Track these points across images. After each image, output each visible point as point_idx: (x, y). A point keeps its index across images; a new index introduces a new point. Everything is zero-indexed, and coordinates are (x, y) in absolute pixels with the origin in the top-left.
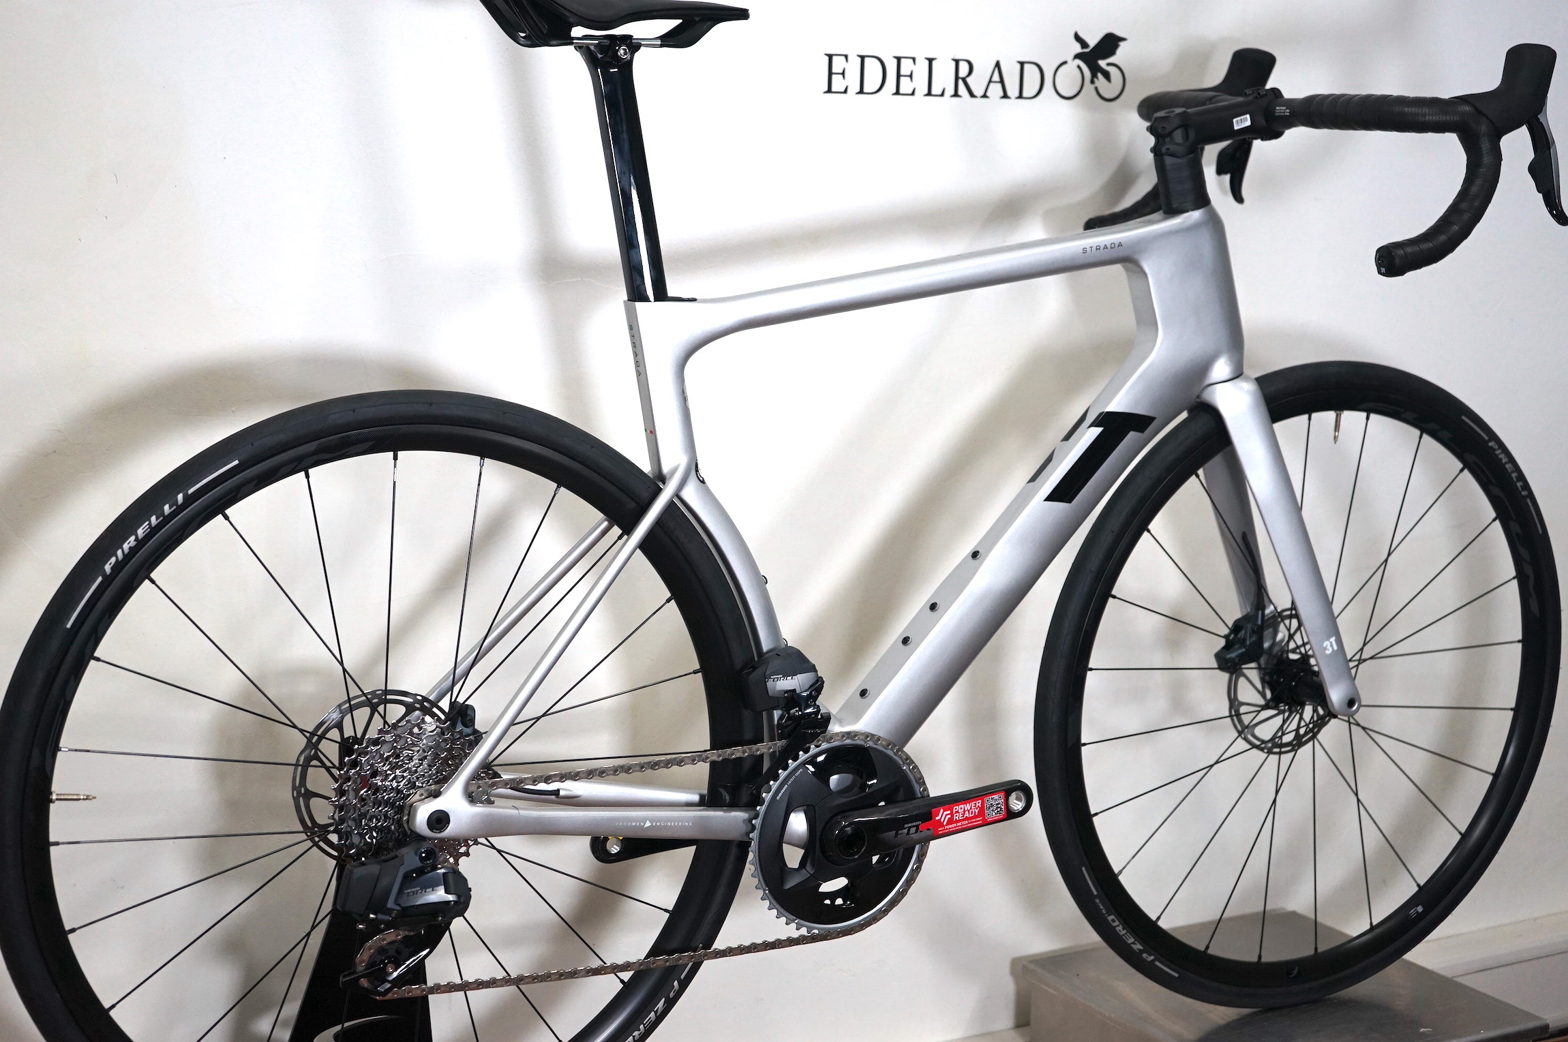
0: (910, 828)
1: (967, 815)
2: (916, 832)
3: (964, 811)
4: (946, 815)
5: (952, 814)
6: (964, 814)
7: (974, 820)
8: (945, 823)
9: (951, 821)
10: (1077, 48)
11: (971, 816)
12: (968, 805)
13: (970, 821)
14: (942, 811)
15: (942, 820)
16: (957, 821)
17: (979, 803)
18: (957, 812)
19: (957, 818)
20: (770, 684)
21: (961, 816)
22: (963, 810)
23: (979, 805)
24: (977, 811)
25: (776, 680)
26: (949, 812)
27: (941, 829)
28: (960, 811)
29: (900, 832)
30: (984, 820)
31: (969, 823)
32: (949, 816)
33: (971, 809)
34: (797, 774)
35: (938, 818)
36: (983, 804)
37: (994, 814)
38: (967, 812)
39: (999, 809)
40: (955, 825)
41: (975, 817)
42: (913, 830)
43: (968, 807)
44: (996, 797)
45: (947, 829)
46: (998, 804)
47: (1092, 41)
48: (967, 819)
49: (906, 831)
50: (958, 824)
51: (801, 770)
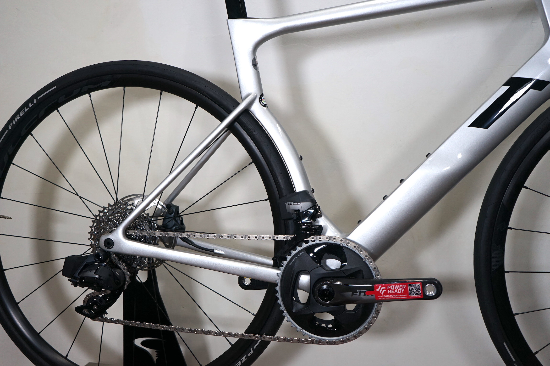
0: (360, 292)
1: (396, 291)
2: (365, 295)
3: (395, 289)
4: (383, 289)
5: (386, 289)
6: (394, 291)
7: (401, 295)
8: (382, 294)
9: (386, 293)
11: (399, 292)
12: (397, 286)
13: (398, 295)
14: (380, 286)
15: (380, 292)
16: (390, 294)
18: (390, 289)
19: (390, 292)
20: (287, 205)
21: (392, 291)
22: (393, 288)
23: (405, 287)
24: (403, 291)
25: (290, 204)
26: (385, 288)
27: (380, 296)
28: (392, 288)
29: (355, 293)
30: (408, 296)
31: (398, 296)
32: (385, 290)
33: (399, 288)
34: (301, 254)
35: (377, 290)
36: (407, 287)
37: (414, 294)
38: (396, 290)
39: (418, 292)
40: (389, 296)
41: (402, 293)
42: (362, 294)
43: (397, 287)
44: (415, 285)
45: (384, 297)
46: (417, 289)
48: (396, 294)
49: (358, 293)
50: (391, 296)
51: (303, 252)
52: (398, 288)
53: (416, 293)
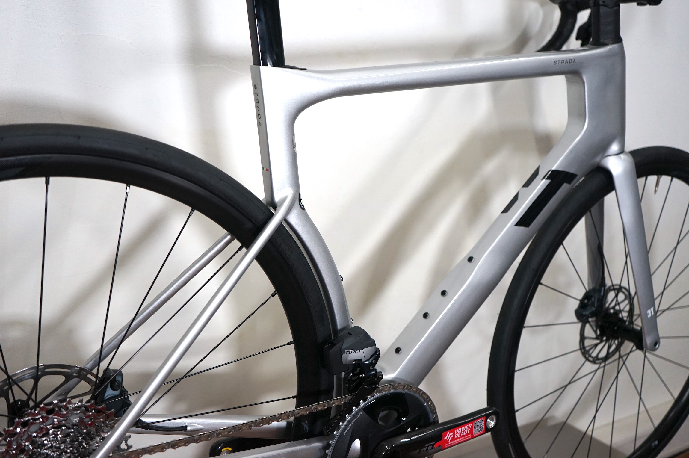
0: (428, 447)
1: (463, 434)
3: (461, 432)
5: (454, 435)
6: (461, 434)
7: (466, 437)
8: (449, 441)
9: (453, 439)
11: (465, 434)
12: (464, 427)
13: (464, 438)
14: (448, 433)
15: (448, 439)
16: (457, 439)
17: (470, 426)
18: (457, 433)
19: (457, 436)
20: (344, 356)
21: (459, 435)
22: (460, 431)
24: (468, 431)
25: (348, 353)
26: (452, 433)
27: (447, 445)
28: (459, 432)
29: (422, 450)
30: (472, 435)
31: (463, 439)
32: (452, 436)
33: (465, 430)
34: (358, 416)
35: (445, 438)
36: (472, 426)
37: (478, 431)
38: (463, 432)
39: (481, 428)
40: (455, 441)
41: (467, 434)
42: (430, 448)
44: (480, 420)
45: (450, 444)
46: (481, 425)
48: (463, 436)
49: (425, 449)
50: (457, 440)
51: (361, 413)
52: (464, 430)
53: (479, 430)
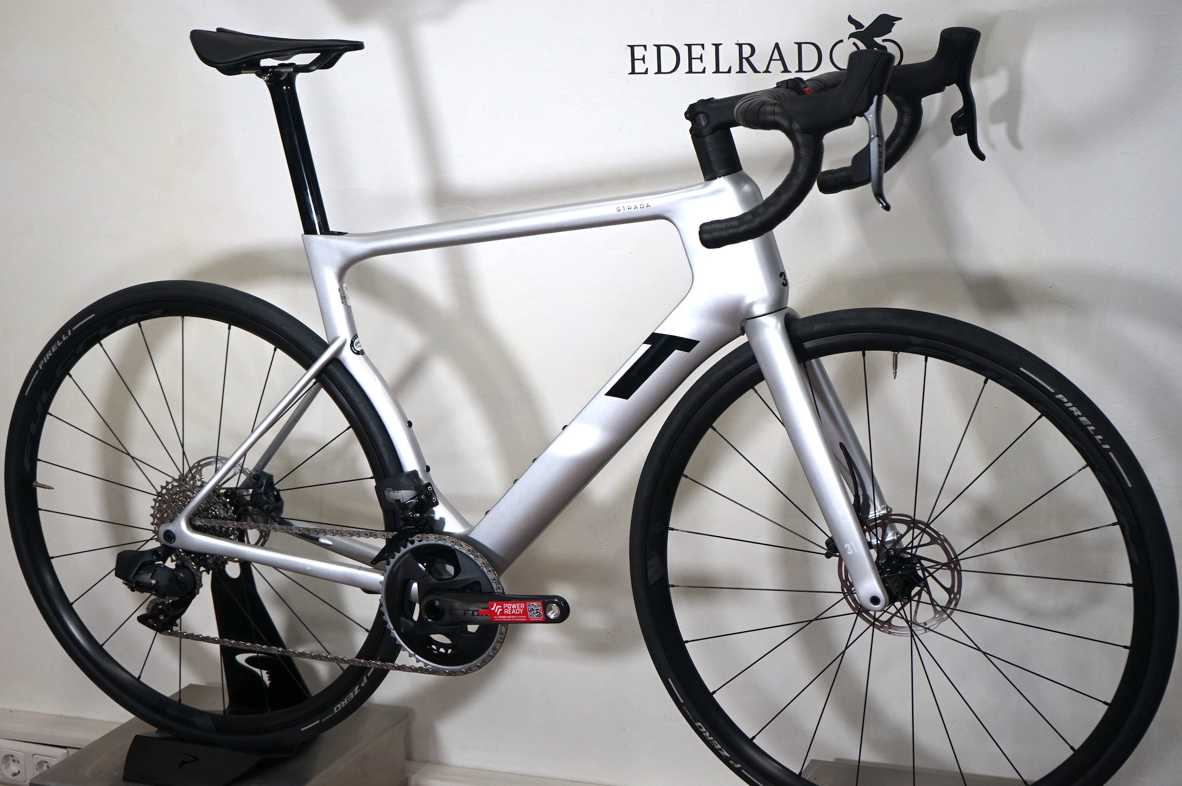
0: (473, 611)
1: (514, 612)
2: (478, 615)
4: (499, 608)
5: (502, 608)
7: (520, 617)
8: (498, 614)
9: (502, 613)
10: (852, 29)
11: (517, 613)
12: (515, 604)
13: (517, 617)
14: (495, 604)
15: (496, 611)
16: (507, 615)
17: (523, 605)
18: (506, 608)
19: (507, 612)
20: (386, 493)
21: (509, 611)
22: (511, 608)
23: (523, 607)
24: (521, 611)
25: (389, 491)
26: (500, 607)
27: (496, 617)
28: (508, 608)
29: (467, 612)
30: (527, 618)
31: (516, 618)
32: (501, 610)
33: (517, 608)
34: (406, 557)
35: (493, 609)
36: (525, 606)
37: (534, 616)
38: (514, 610)
39: (538, 613)
40: (506, 617)
41: (520, 615)
42: (476, 613)
43: (514, 606)
44: (535, 604)
45: (500, 618)
46: (538, 610)
47: (866, 23)
48: (514, 614)
49: (471, 612)
51: (408, 555)
52: (515, 608)
53: (536, 614)
